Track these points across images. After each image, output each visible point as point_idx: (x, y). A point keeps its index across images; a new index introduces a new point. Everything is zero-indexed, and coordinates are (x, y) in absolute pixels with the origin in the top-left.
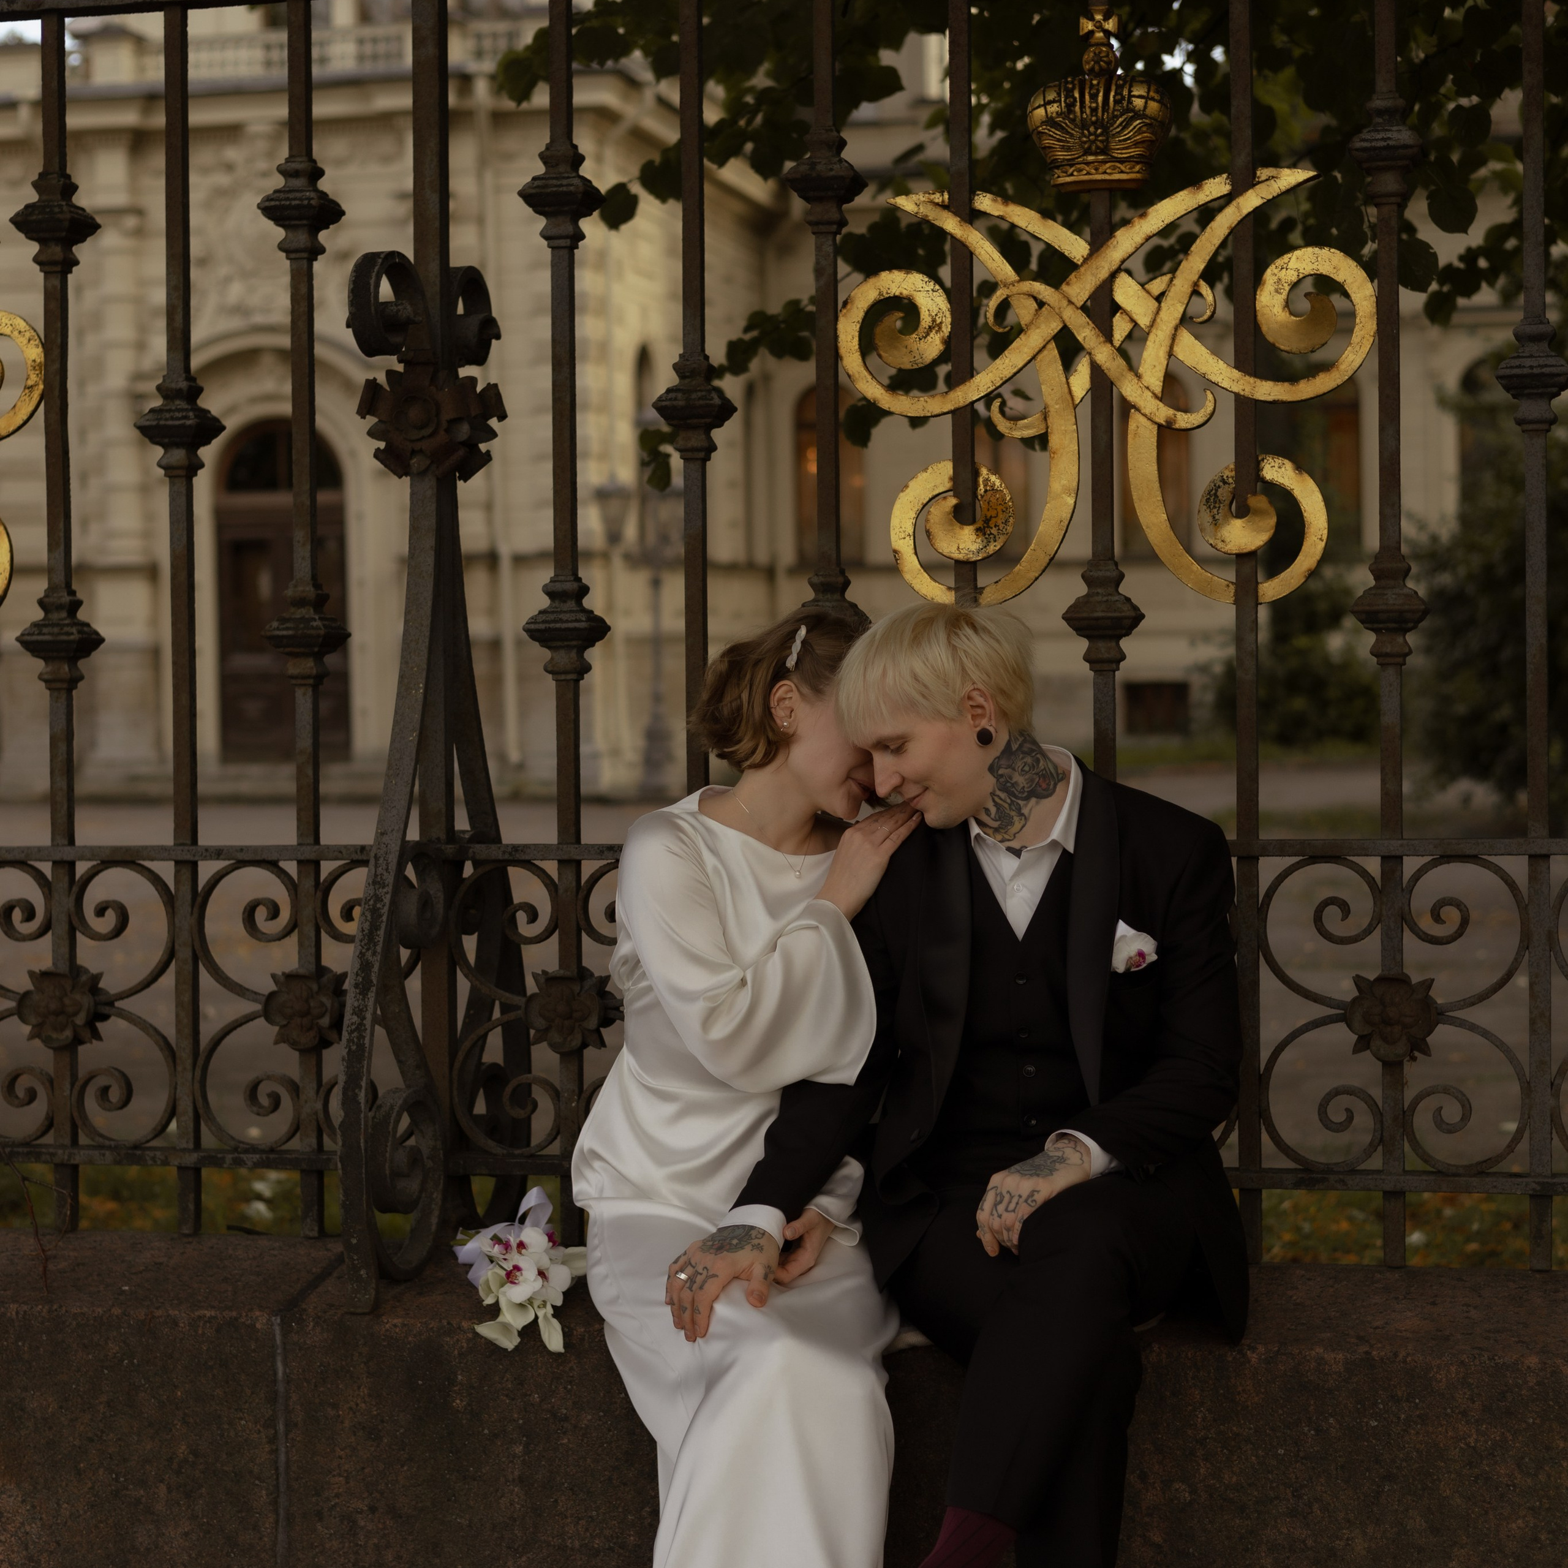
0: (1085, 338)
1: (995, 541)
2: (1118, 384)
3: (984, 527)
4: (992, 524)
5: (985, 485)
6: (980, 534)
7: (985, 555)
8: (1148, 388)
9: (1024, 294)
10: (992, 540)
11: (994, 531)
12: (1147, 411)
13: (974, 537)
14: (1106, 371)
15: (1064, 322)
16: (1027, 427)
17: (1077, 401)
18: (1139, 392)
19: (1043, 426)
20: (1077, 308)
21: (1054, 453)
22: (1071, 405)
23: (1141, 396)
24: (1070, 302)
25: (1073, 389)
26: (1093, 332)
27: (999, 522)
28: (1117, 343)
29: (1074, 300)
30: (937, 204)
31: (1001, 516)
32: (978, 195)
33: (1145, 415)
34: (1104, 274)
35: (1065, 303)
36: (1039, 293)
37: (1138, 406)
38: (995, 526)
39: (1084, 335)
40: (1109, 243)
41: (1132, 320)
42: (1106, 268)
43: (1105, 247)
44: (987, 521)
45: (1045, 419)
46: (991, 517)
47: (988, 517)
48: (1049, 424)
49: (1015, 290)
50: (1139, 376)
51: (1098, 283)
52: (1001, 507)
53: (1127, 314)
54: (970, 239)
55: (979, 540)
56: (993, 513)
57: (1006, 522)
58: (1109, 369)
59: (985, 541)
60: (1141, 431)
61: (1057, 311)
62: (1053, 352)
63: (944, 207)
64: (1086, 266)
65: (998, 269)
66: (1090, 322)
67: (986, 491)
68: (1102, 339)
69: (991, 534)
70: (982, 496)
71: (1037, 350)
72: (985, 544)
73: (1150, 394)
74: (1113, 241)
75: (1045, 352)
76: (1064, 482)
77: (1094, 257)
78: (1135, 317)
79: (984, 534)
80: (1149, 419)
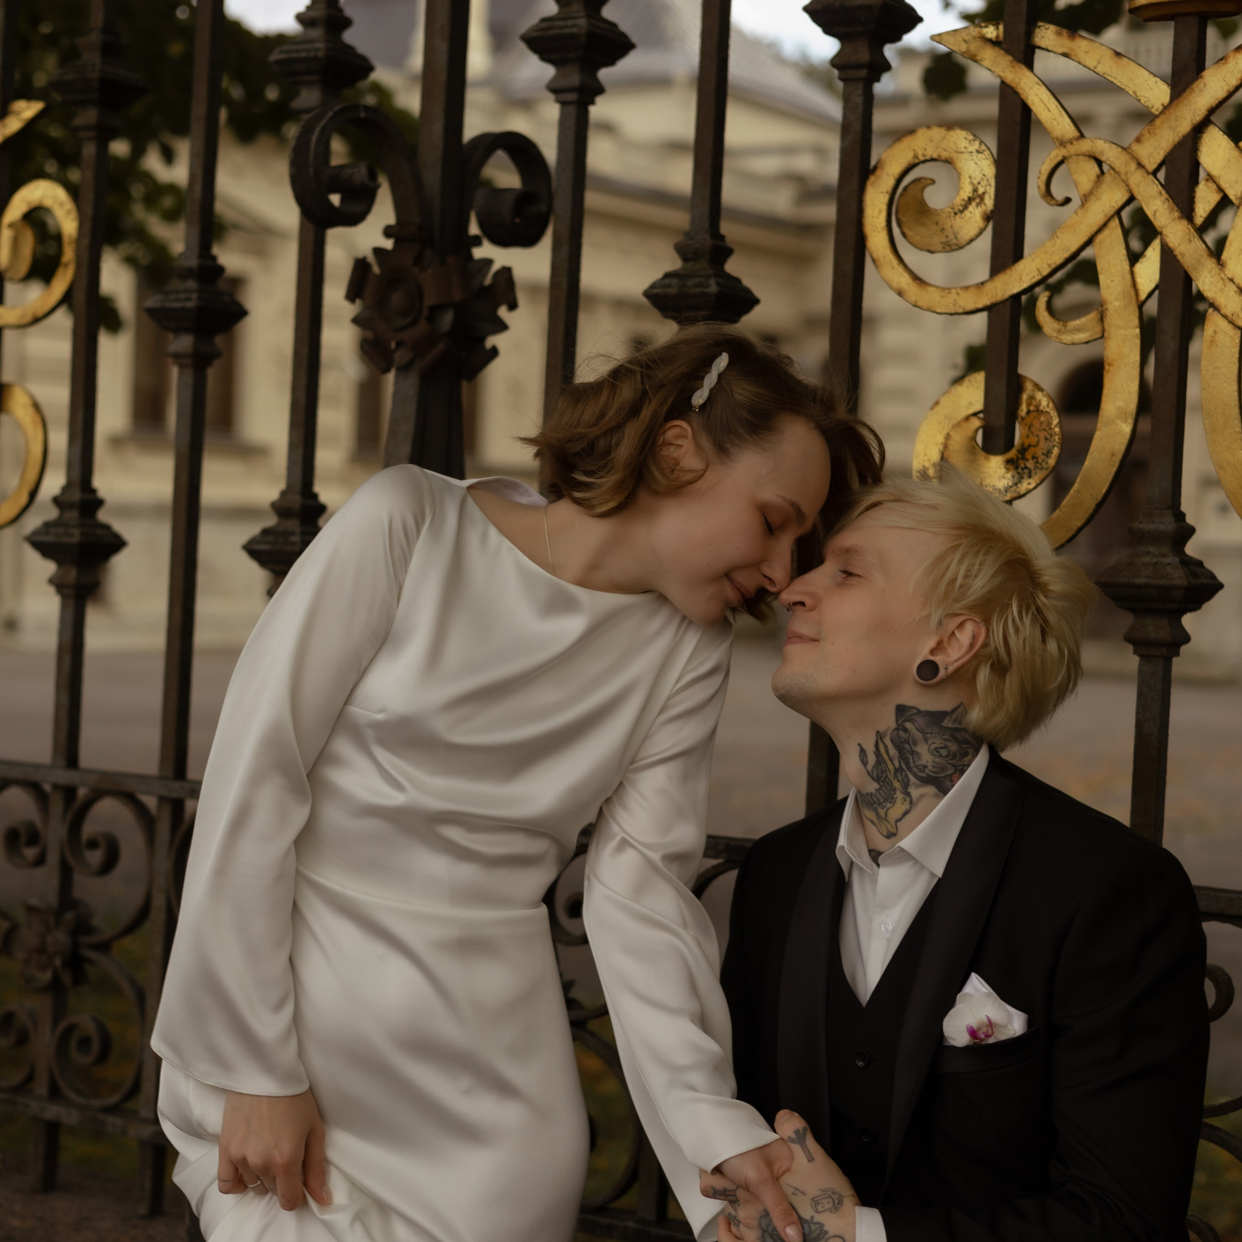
0: (1155, 213)
1: (1030, 477)
2: (1193, 275)
3: (1018, 459)
4: (1029, 454)
5: (1029, 405)
6: (1011, 467)
7: (1015, 495)
8: (1232, 280)
9: (1084, 155)
10: (1026, 476)
11: (1030, 464)
12: (1228, 311)
13: (1002, 471)
14: (1179, 257)
15: (1130, 191)
16: (1079, 330)
17: (1143, 296)
18: (1220, 285)
19: (1098, 329)
20: (1148, 173)
21: (1110, 365)
22: (1134, 302)
23: (1222, 290)
24: (1140, 165)
25: (1139, 280)
26: (1166, 205)
27: (1039, 453)
28: (1199, 220)
29: (1145, 162)
30: (990, 41)
31: (1043, 445)
32: (1039, 27)
33: (1225, 317)
34: (1185, 127)
35: (1133, 166)
36: (1102, 153)
37: (1217, 304)
38: (1033, 457)
39: (1154, 208)
40: (1195, 86)
41: (1220, 189)
42: (1189, 119)
43: (1188, 91)
44: (1023, 450)
45: (1102, 319)
46: (1029, 446)
47: (1026, 445)
48: (1106, 327)
49: (1072, 149)
50: (1220, 264)
51: (1177, 139)
52: (1044, 433)
53: (1215, 182)
54: (1022, 84)
55: (1009, 475)
56: (1033, 440)
57: (1048, 454)
58: (1183, 255)
59: (1017, 476)
60: (1220, 338)
61: (1123, 176)
62: (1114, 232)
63: (995, 43)
64: (1163, 117)
65: (1055, 123)
66: (1163, 192)
67: (1029, 412)
68: (1176, 214)
69: (1026, 467)
70: (1023, 419)
71: (1095, 228)
72: (1016, 480)
73: (1234, 288)
74: (1199, 84)
75: (1106, 232)
76: (1120, 403)
77: (1174, 105)
78: (1223, 185)
79: (1017, 468)
80: (1231, 322)
